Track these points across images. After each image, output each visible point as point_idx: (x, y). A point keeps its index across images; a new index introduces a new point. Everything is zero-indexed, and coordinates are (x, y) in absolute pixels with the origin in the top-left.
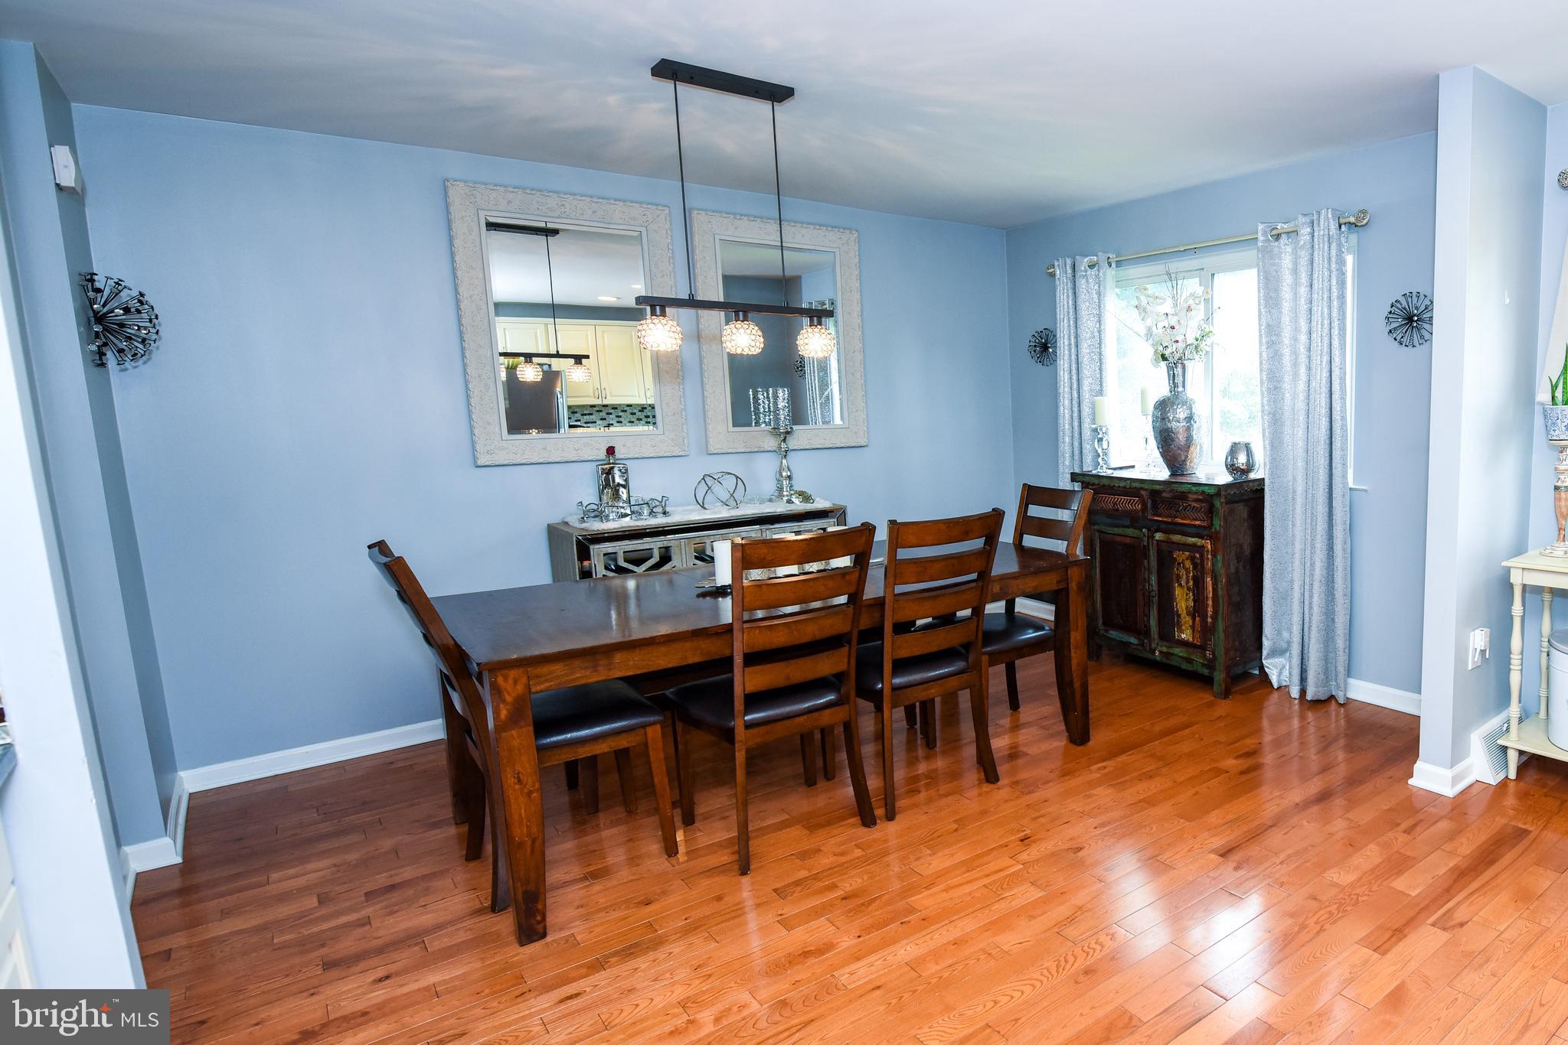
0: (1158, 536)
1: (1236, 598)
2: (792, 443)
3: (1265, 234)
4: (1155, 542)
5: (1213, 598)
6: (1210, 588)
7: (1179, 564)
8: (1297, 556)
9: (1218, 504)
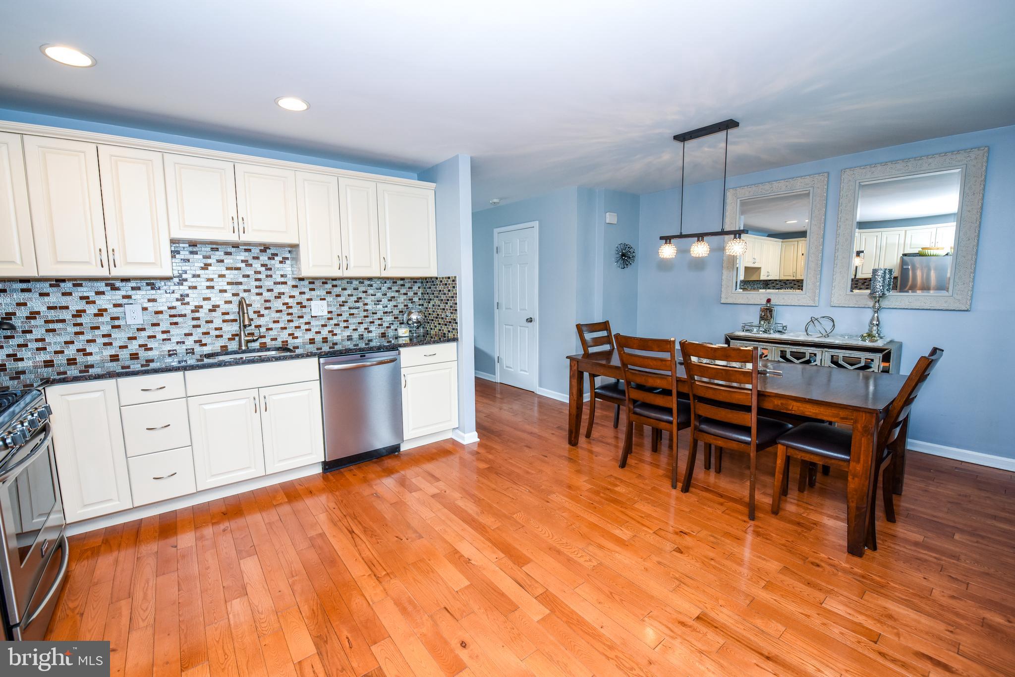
2: (884, 303)
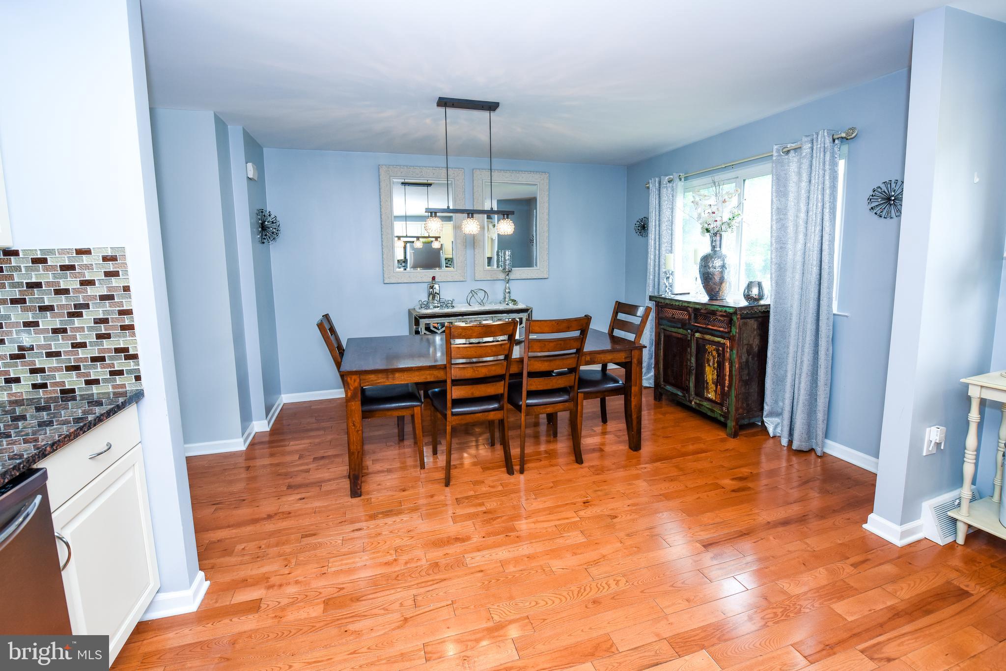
0: (697, 335)
1: (745, 377)
3: (778, 151)
4: (695, 338)
5: (729, 375)
6: (728, 370)
7: (709, 353)
8: (791, 355)
9: (735, 319)
